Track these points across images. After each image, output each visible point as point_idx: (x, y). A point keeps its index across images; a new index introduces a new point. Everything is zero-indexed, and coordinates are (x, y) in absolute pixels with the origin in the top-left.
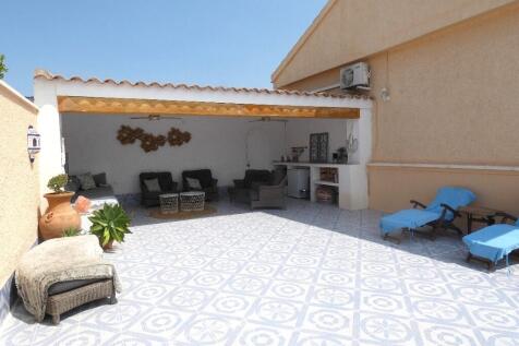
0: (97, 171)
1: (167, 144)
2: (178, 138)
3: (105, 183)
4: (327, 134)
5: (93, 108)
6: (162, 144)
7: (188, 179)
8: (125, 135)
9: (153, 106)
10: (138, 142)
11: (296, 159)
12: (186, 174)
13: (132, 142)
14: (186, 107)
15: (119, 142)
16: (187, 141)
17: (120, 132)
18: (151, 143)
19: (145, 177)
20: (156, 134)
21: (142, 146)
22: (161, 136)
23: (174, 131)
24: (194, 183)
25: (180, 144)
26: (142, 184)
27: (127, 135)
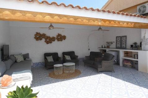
0: (24, 53)
1: (56, 40)
2: (61, 38)
3: (28, 58)
4: (126, 36)
5: (13, 17)
6: (54, 41)
7: (65, 56)
8: (38, 37)
9: (53, 17)
10: (44, 40)
11: (108, 47)
12: (64, 54)
13: (41, 39)
14: (71, 19)
15: (35, 40)
16: (65, 39)
17: (35, 35)
18: (49, 40)
19: (46, 55)
20: (51, 36)
21: (45, 41)
22: (53, 37)
23: (59, 35)
24: (68, 58)
25: (62, 40)
26: (45, 58)
27: (39, 37)
